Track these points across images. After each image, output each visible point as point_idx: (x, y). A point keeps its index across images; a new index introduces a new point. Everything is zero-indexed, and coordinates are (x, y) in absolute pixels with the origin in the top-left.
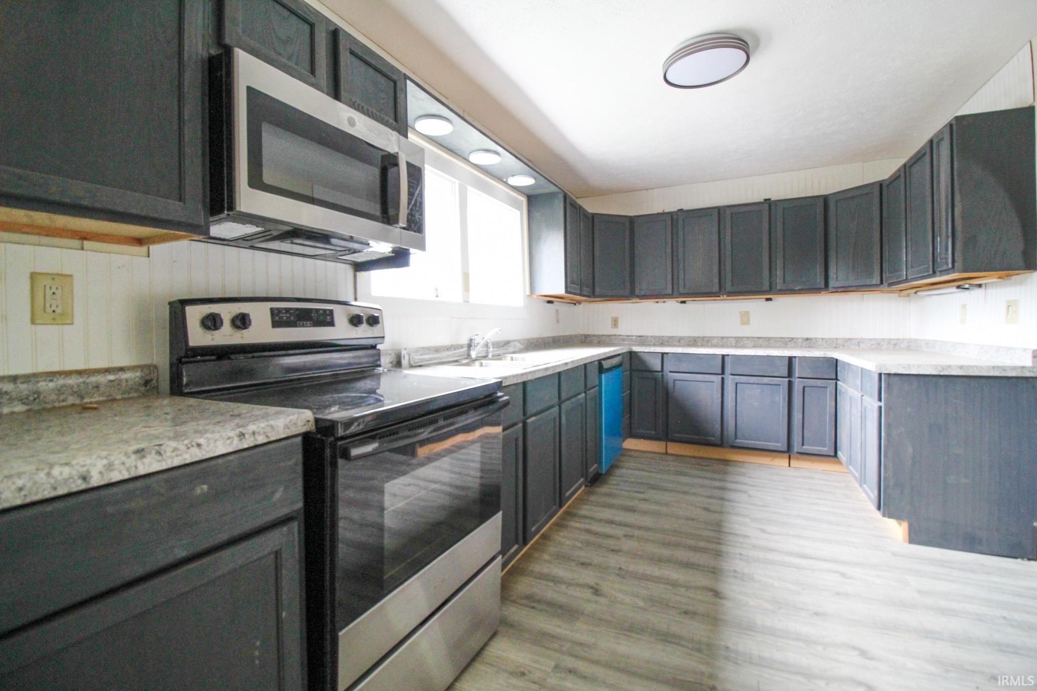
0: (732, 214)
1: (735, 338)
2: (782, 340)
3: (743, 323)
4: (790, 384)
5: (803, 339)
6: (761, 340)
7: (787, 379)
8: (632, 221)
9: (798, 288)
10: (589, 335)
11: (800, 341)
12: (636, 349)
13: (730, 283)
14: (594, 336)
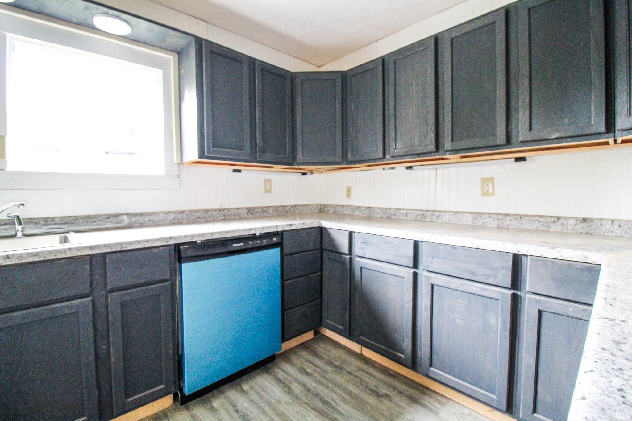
0: (452, 40)
1: (472, 213)
2: (541, 220)
3: (485, 194)
4: (516, 301)
5: (577, 219)
6: (508, 219)
7: (511, 292)
8: (344, 76)
9: (553, 137)
10: (326, 205)
11: (572, 222)
12: (325, 224)
13: (450, 138)
14: (331, 205)
